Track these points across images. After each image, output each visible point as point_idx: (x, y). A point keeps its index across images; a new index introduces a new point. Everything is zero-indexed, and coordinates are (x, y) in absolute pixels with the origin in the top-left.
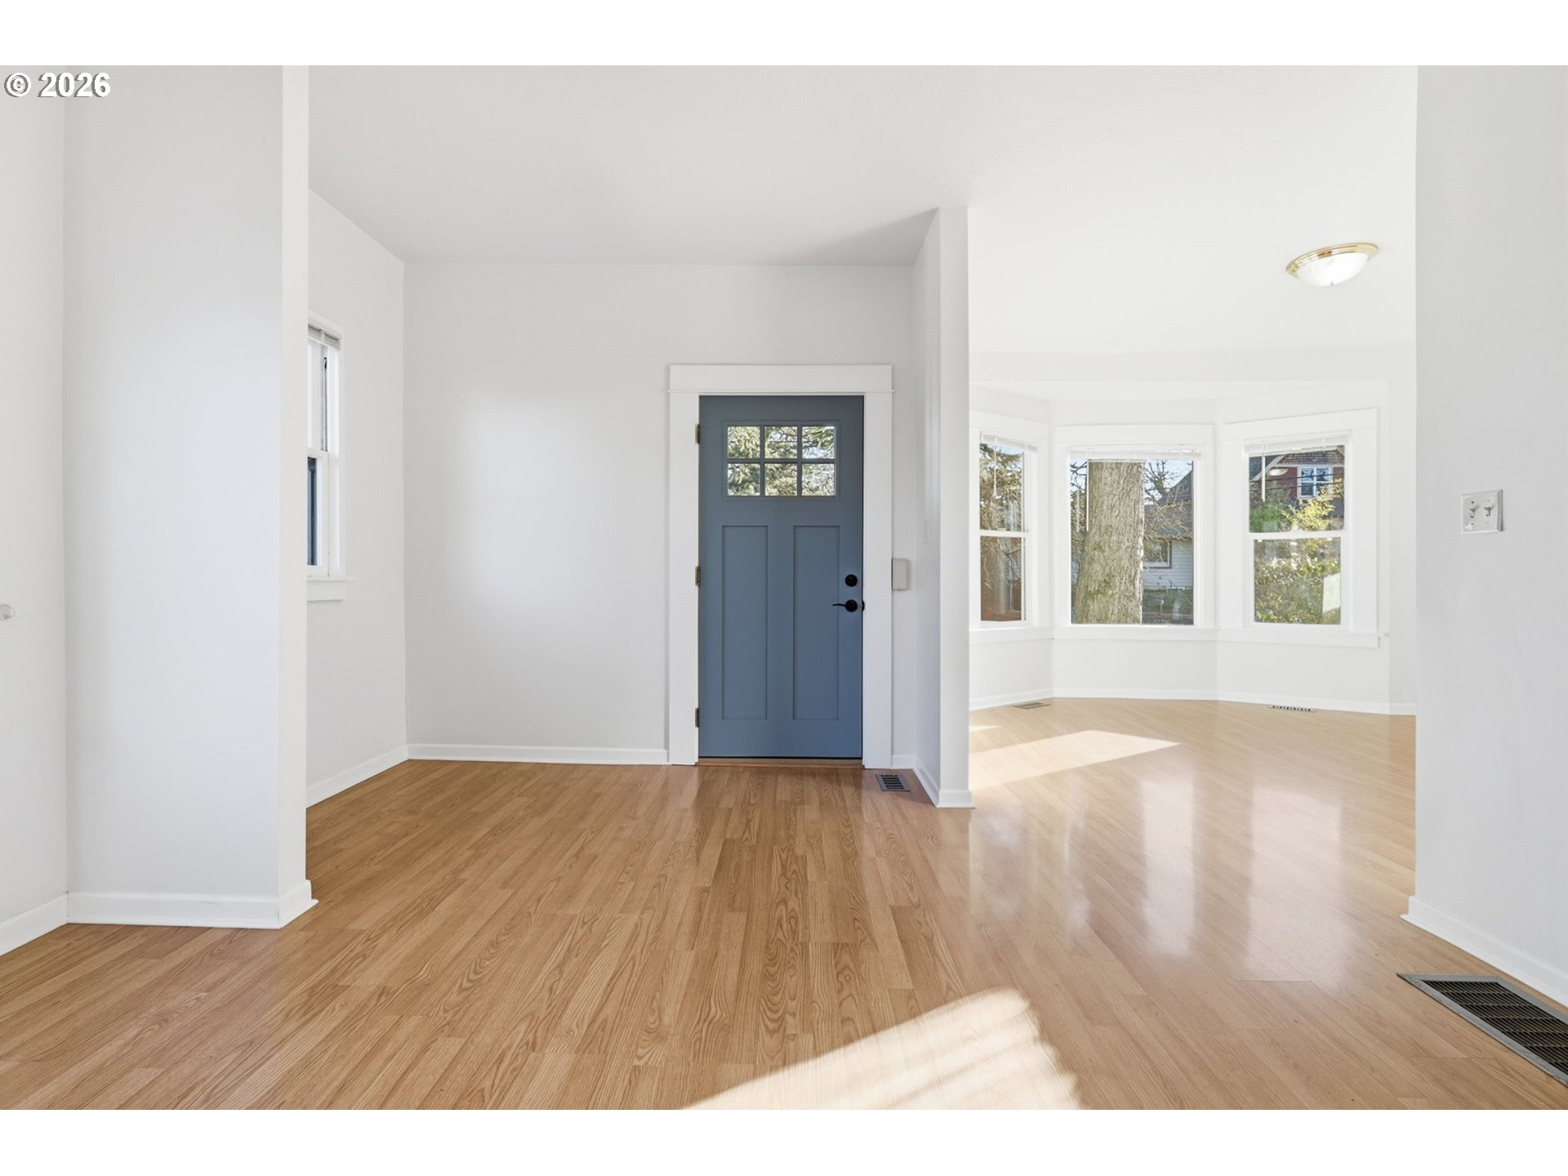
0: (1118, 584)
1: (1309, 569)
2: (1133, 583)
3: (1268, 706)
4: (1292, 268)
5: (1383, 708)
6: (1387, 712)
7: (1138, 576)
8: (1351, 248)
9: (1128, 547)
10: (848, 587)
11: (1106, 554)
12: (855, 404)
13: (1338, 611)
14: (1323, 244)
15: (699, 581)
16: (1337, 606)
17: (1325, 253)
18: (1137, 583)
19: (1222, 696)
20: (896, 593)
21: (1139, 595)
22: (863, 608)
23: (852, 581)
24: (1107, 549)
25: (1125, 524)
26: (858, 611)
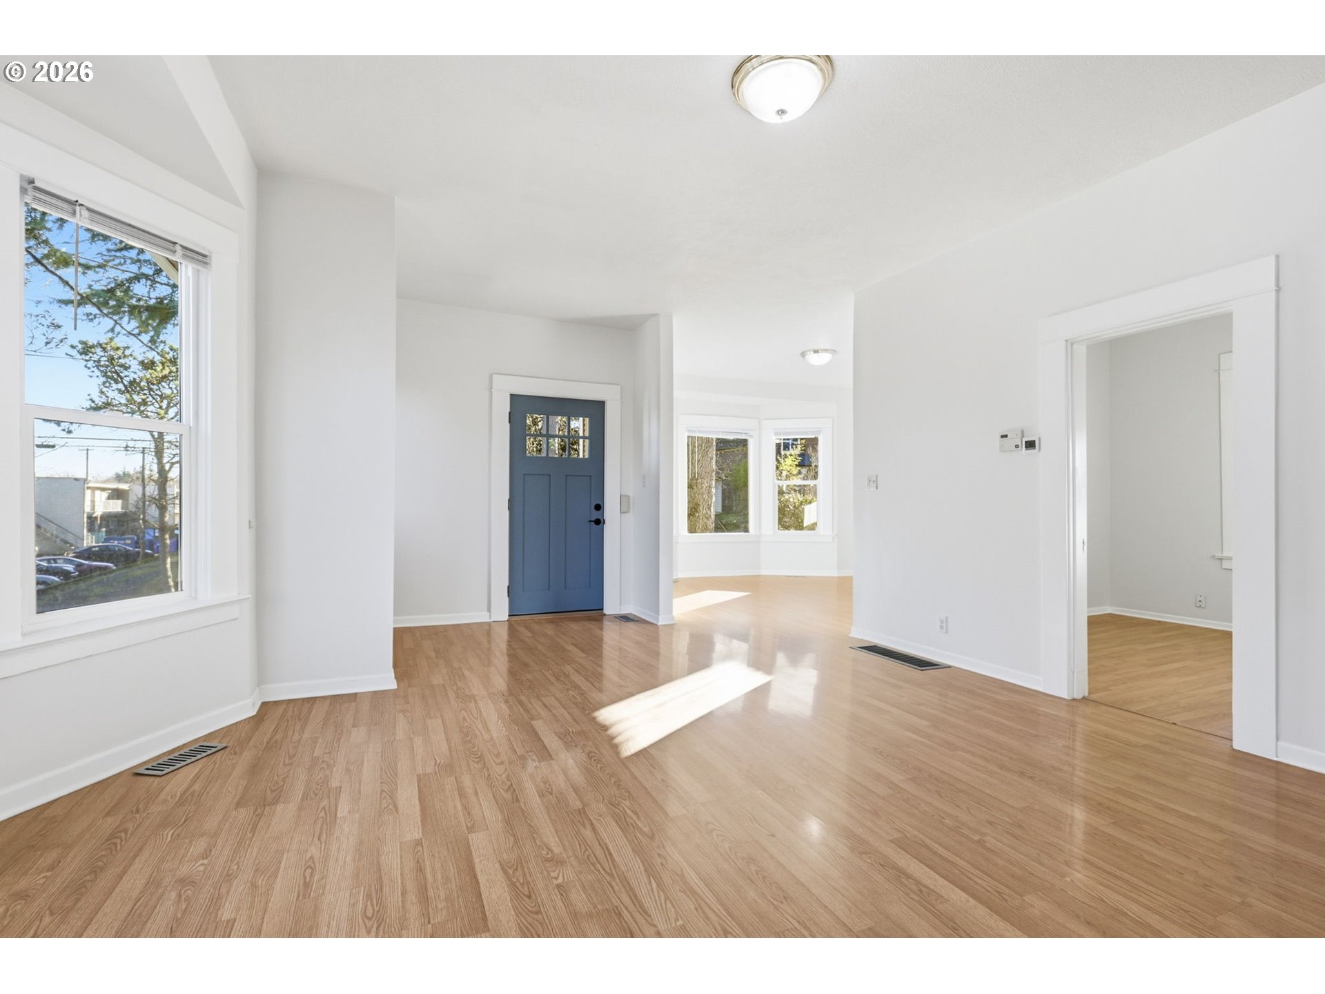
0: (701, 509)
1: (799, 500)
2: (709, 508)
3: (785, 576)
4: (803, 354)
5: (834, 573)
6: (836, 575)
7: (712, 505)
8: (826, 350)
9: (707, 487)
10: (596, 512)
11: (695, 490)
12: (601, 405)
13: (815, 524)
14: (816, 348)
15: (510, 508)
16: (815, 521)
17: (816, 352)
18: (712, 508)
19: (764, 572)
20: (623, 514)
21: (713, 517)
22: (604, 523)
23: (599, 507)
24: (695, 487)
25: (705, 473)
26: (601, 525)
